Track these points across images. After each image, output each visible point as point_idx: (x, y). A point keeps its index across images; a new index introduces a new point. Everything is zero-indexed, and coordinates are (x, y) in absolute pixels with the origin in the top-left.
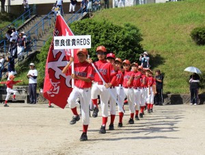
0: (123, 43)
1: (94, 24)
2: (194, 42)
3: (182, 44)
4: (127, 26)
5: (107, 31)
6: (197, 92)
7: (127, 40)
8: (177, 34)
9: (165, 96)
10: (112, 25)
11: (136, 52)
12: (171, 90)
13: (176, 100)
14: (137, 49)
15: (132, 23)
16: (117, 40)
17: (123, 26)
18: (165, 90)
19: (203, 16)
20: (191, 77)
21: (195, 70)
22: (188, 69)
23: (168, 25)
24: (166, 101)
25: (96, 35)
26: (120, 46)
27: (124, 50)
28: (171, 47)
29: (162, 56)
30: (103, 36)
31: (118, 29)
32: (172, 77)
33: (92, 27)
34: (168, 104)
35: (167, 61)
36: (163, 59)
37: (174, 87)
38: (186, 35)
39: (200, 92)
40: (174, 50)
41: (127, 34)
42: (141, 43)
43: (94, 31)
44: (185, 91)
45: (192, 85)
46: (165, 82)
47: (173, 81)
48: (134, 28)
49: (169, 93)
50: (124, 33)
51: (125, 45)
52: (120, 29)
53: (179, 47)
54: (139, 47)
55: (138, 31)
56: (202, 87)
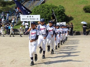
0: (58, 13)
1: (47, 6)
2: (84, 12)
3: (80, 12)
4: (60, 6)
5: (52, 8)
7: (59, 11)
8: (78, 8)
10: (54, 6)
11: (63, 16)
12: (76, 30)
13: (78, 34)
14: (63, 14)
15: (62, 5)
16: (56, 11)
19: (87, 2)
20: (83, 25)
21: (85, 23)
22: (82, 23)
23: (74, 5)
24: (74, 34)
25: (48, 10)
26: (57, 14)
27: (58, 15)
28: (76, 13)
29: (72, 17)
30: (51, 10)
31: (56, 7)
32: (76, 25)
33: (46, 7)
34: (75, 35)
35: (74, 19)
36: (73, 18)
37: (77, 28)
38: (81, 9)
39: (87, 30)
40: (77, 15)
41: (60, 9)
42: (65, 12)
43: (47, 8)
44: (81, 30)
45: (84, 28)
46: (74, 27)
47: (76, 26)
48: (62, 7)
49: (75, 31)
50: (58, 9)
51: (59, 13)
52: (57, 7)
53: (79, 14)
54: (64, 14)
55: (64, 8)
56: (87, 29)
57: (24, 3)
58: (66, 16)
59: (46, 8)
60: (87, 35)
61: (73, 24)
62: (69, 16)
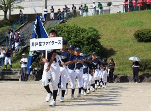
0: (87, 40)
1: (68, 27)
2: (136, 40)
3: (128, 41)
4: (90, 28)
5: (76, 32)
6: (137, 74)
7: (90, 38)
8: (125, 34)
9: (116, 77)
10: (80, 28)
11: (96, 46)
12: (120, 73)
13: (124, 79)
14: (97, 44)
15: (94, 27)
16: (83, 38)
17: (87, 29)
18: (116, 73)
19: (142, 22)
21: (136, 59)
22: (131, 59)
23: (118, 28)
24: (116, 80)
25: (69, 35)
26: (85, 42)
27: (88, 45)
28: (120, 43)
29: (114, 49)
30: (73, 35)
31: (83, 31)
32: (121, 64)
33: (66, 29)
34: (118, 82)
35: (118, 53)
36: (115, 51)
37: (122, 70)
38: (130, 35)
39: (140, 74)
40: (122, 45)
41: (90, 34)
42: (99, 40)
43: (67, 32)
44: (130, 73)
45: (134, 69)
46: (116, 67)
48: (95, 30)
49: (119, 74)
50: (88, 34)
51: (89, 42)
52: (85, 30)
53: (126, 43)
54: (98, 43)
55: (97, 32)
56: (141, 71)
57: (26, 24)
58: (101, 47)
59: (64, 32)
60: (141, 82)
61: (115, 62)
62: (109, 48)
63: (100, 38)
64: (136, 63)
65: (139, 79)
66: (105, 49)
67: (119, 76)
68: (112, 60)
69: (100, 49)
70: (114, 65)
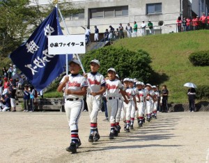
0: (137, 65)
1: (114, 50)
2: (191, 64)
3: (182, 65)
4: (140, 51)
5: (124, 55)
6: (193, 102)
7: (139, 62)
8: (178, 58)
9: (170, 105)
10: (128, 51)
11: (147, 71)
12: (174, 101)
13: (179, 108)
14: (147, 69)
15: (144, 50)
16: (132, 62)
17: (136, 51)
18: (169, 101)
19: (197, 44)
20: (189, 90)
21: (192, 86)
22: (187, 85)
23: (171, 51)
24: (170, 109)
25: (115, 58)
26: (134, 67)
27: (137, 70)
28: (173, 67)
29: (167, 74)
30: (121, 59)
31: (132, 54)
32: (175, 91)
33: (112, 52)
34: (172, 111)
35: (171, 79)
36: (167, 77)
37: (176, 98)
38: (185, 58)
39: (196, 102)
40: (176, 70)
41: (139, 58)
42: (150, 64)
43: (114, 55)
44: (185, 101)
46: (169, 95)
47: (175, 93)
48: (145, 53)
49: (172, 103)
50: (137, 57)
51: (139, 66)
52: (134, 53)
53: (180, 68)
54: (149, 67)
55: (148, 55)
56: (198, 98)
58: (152, 72)
59: (111, 55)
60: (197, 111)
61: (168, 89)
62: (161, 73)
63: (151, 62)
64: (192, 90)
65: (195, 107)
66: (157, 74)
67: (173, 105)
68: (165, 86)
69: (152, 74)
70: (167, 92)
